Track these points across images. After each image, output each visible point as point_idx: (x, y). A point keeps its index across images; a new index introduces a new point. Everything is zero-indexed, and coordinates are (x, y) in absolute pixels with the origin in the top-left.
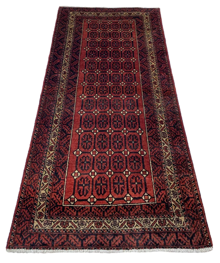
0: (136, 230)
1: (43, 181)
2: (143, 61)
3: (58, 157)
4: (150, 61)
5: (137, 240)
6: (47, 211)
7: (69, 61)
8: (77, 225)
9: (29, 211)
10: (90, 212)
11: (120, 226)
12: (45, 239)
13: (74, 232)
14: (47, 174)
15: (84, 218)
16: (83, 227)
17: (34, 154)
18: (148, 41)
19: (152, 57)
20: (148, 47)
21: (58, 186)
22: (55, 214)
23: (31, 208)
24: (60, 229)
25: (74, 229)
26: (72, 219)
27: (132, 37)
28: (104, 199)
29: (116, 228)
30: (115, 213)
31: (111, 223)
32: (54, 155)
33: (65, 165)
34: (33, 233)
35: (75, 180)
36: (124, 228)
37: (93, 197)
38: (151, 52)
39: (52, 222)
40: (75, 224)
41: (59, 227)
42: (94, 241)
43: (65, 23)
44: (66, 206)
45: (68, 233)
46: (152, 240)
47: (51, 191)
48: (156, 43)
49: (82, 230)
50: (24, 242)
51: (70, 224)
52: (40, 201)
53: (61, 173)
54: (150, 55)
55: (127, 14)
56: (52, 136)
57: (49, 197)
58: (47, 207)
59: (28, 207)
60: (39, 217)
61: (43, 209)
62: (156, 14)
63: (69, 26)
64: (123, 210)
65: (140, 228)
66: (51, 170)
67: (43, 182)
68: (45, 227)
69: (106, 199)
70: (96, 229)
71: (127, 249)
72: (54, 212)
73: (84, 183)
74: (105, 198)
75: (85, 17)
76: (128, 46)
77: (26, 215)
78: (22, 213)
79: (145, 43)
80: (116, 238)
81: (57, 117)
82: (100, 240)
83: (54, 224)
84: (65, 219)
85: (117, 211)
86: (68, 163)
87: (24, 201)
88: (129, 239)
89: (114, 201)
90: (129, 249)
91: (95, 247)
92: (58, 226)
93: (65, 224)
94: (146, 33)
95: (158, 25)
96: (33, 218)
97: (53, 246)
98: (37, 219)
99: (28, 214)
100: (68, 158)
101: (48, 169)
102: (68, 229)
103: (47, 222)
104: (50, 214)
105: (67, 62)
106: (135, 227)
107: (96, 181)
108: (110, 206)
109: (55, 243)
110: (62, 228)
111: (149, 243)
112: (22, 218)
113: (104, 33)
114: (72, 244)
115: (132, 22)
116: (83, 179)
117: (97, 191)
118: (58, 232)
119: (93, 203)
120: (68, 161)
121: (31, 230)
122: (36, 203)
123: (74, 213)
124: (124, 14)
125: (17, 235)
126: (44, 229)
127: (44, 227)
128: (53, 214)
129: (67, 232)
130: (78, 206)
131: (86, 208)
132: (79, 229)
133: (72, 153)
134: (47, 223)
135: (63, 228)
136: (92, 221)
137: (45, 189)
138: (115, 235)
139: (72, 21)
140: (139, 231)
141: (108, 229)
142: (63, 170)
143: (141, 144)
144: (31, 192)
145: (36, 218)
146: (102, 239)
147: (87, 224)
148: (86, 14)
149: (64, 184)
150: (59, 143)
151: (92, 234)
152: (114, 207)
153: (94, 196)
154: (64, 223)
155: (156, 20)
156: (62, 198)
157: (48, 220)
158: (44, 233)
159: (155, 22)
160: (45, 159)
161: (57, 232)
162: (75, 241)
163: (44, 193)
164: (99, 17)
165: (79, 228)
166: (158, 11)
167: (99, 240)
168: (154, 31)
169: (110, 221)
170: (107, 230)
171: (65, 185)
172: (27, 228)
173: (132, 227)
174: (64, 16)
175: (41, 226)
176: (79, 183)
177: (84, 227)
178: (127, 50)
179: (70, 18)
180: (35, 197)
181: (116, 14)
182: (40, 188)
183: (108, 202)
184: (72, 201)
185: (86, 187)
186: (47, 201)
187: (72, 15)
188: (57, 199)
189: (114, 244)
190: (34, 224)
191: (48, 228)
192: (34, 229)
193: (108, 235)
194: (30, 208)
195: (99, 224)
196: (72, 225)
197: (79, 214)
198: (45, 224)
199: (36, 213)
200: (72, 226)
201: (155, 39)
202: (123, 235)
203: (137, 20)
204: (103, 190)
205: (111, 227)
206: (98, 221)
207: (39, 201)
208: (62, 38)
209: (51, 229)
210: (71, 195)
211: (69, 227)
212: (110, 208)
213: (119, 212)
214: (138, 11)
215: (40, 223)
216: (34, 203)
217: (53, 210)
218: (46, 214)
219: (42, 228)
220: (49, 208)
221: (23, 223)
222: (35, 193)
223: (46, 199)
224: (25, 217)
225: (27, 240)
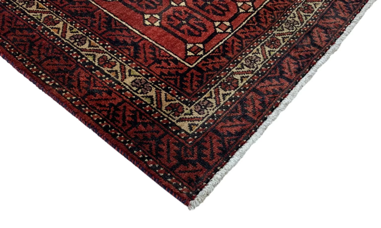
0: (320, 9)
1: (106, 70)
3: (85, 22)
5: (337, 16)
6: (177, 94)
8: (246, 69)
9: (147, 123)
10: (242, 41)
11: (300, 21)
12: (230, 126)
13: (256, 80)
14: (99, 55)
15: (244, 53)
16: (259, 64)
17: (24, 51)
21: (145, 53)
22: (196, 86)
23: (143, 117)
24: (231, 95)
25: (251, 75)
26: (230, 70)
28: (236, 15)
29: (298, 27)
30: (272, 14)
31: (286, 28)
32: (69, 25)
33: (115, 24)
34: (200, 139)
35: (161, 26)
36: (306, 19)
37: (219, 23)
39: (208, 99)
40: (243, 70)
41: (228, 94)
42: (296, 62)
44: (198, 63)
45: (251, 88)
46: (350, 3)
47: (143, 67)
49: (262, 66)
50: (203, 163)
51: (238, 77)
52: (145, 95)
53: (124, 36)
56: (25, 6)
57: (151, 76)
58: (171, 90)
59: (136, 120)
60: (177, 113)
61: (166, 98)
64: (278, 4)
65: (323, 4)
66: (97, 45)
67: (109, 69)
68: (208, 114)
69: (241, 12)
70: (278, 50)
71: (341, 34)
72: (192, 86)
73: (180, 19)
74: (237, 11)
77: (147, 132)
78: (137, 137)
80: (314, 35)
82: (301, 54)
83: (214, 98)
84: (220, 78)
85: (272, 10)
86: (114, 17)
87: (113, 120)
88: (327, 23)
89: (253, 4)
90: (343, 33)
91: (307, 67)
92: (224, 95)
93: (229, 84)
96: (168, 123)
97: (254, 122)
98: (177, 118)
99: (150, 127)
100: (105, 11)
101: (88, 48)
102: (243, 83)
103: (201, 106)
104: (188, 94)
106: (316, 8)
107: (195, 5)
108: (255, 13)
109: (251, 115)
110: (233, 92)
111: (351, 7)
112: (148, 143)
114: (276, 92)
116: (172, 17)
117: (215, 13)
118: (235, 101)
119: (230, 29)
120: (112, 15)
121: (190, 140)
122: (141, 104)
123: (221, 61)
125: (176, 171)
126: (210, 117)
127: (206, 116)
128: (192, 90)
129: (247, 88)
130: (214, 49)
131: (230, 41)
132: (258, 69)
134: (201, 108)
135: (234, 90)
136: (259, 47)
137: (127, 74)
138: (309, 34)
140: (324, 7)
141: (291, 36)
142: (121, 30)
144: (106, 99)
145: (174, 119)
146: (302, 52)
147: (258, 55)
149: (152, 43)
150: (54, 7)
151: (282, 59)
152: (263, 10)
153: (219, 21)
154: (227, 83)
156: (175, 61)
157: (196, 103)
158: (218, 121)
160: (63, 42)
161: (234, 103)
162: (274, 85)
163: (136, 79)
165: (256, 69)
167: (300, 56)
169: (281, 27)
170: (293, 38)
171: (154, 42)
172: (180, 144)
173: (314, 10)
175: (198, 119)
176: (175, 25)
177: (261, 62)
180: (125, 98)
182: (114, 80)
183: (247, 12)
184: (195, 51)
185: (192, 21)
186: (156, 83)
188: (169, 68)
189: (321, 41)
190: (182, 128)
191: (214, 112)
192: (193, 135)
193: (301, 41)
194: (141, 118)
195: (274, 43)
196: (241, 75)
197: (230, 55)
199: (162, 113)
200: (243, 75)
202: (317, 26)
204: (221, 6)
205: (291, 31)
206: (268, 40)
207: (142, 95)
209: (219, 109)
210: (184, 46)
211: (240, 81)
212: (260, 16)
213: (276, 9)
215: (192, 118)
216: (138, 106)
217: (184, 85)
218: (182, 99)
219: (205, 120)
220: (174, 89)
221: (161, 146)
222: (116, 93)
223: (151, 84)
224: (153, 136)
225: (206, 156)
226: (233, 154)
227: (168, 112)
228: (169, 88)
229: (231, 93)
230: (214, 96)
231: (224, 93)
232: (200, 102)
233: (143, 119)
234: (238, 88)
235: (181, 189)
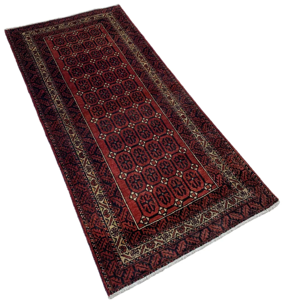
0: (215, 217)
1: (105, 218)
2: (133, 64)
3: (106, 188)
4: (141, 62)
5: (221, 225)
6: (127, 242)
7: (55, 88)
8: (162, 240)
9: (109, 252)
10: (167, 223)
11: (200, 221)
12: (141, 267)
13: (163, 247)
14: (105, 209)
15: (165, 230)
16: (169, 239)
17: (79, 196)
18: (127, 42)
19: (139, 57)
20: (131, 48)
21: (123, 214)
22: (137, 241)
24: (149, 251)
25: (162, 244)
26: (155, 237)
27: (108, 42)
28: (173, 206)
29: (198, 225)
30: (189, 212)
31: (191, 223)
32: (100, 188)
33: (118, 193)
34: (126, 268)
35: (136, 201)
36: (204, 221)
37: (162, 208)
38: (137, 52)
39: (138, 249)
40: (160, 240)
41: (148, 250)
42: (186, 245)
43: (24, 47)
44: (143, 228)
45: (159, 251)
46: (232, 219)
47: (119, 222)
48: (136, 41)
49: (170, 241)
50: (122, 280)
51: (156, 242)
52: (114, 237)
53: (119, 202)
54: (137, 56)
55: (89, 19)
56: (87, 171)
57: (121, 228)
58: (125, 239)
59: (106, 248)
60: (122, 252)
61: (122, 242)
62: (119, 12)
63: (31, 50)
64: (195, 207)
65: (218, 215)
66: (106, 203)
67: (106, 218)
68: (135, 257)
69: (175, 205)
70: (181, 234)
71: (217, 237)
72: (134, 240)
73: (146, 200)
74: (173, 204)
75: (44, 35)
76: (110, 52)
77: (108, 256)
78: (103, 257)
79: (126, 45)
80: (203, 233)
81: (80, 151)
82: (191, 241)
83: (141, 250)
84: (148, 240)
85: (190, 210)
86: (119, 189)
87: (98, 245)
88: (213, 228)
89: (183, 202)
90: (218, 236)
91: (190, 250)
92: (146, 250)
93: (151, 245)
94: (121, 35)
95: (127, 23)
96: (117, 255)
97: (152, 269)
98: (122, 254)
99: (110, 254)
100: (117, 184)
101: (102, 204)
102: (157, 247)
103: (134, 252)
104: (131, 244)
105: (54, 90)
106: (213, 216)
107: (156, 193)
108: (181, 209)
109: (152, 265)
110: (150, 250)
111: (231, 222)
112: (106, 262)
113: (77, 47)
114: (168, 258)
115: (100, 26)
116: (143, 197)
117: (163, 201)
118: (149, 255)
119: (165, 214)
120: (118, 188)
121: (122, 267)
122: (111, 241)
123: (153, 231)
124: (86, 19)
125: (111, 279)
126: (135, 259)
127: (133, 258)
128: (134, 242)
129: (157, 250)
130: (153, 223)
131: (162, 221)
132: (167, 242)
133: (118, 179)
134: (133, 253)
135: (151, 249)
136: (173, 229)
137: (112, 223)
138: (201, 231)
139: (31, 42)
140: (217, 217)
141: (191, 229)
142: (119, 198)
143: (177, 143)
144: (99, 233)
145: (120, 254)
146: (192, 240)
147: (171, 234)
148: (43, 31)
149: (128, 210)
150: (98, 175)
151: (181, 240)
152: (186, 208)
153: (162, 207)
154: (150, 244)
155: (123, 18)
156: (134, 224)
157: (133, 249)
158: (137, 262)
159: (123, 20)
160: (94, 196)
161: (148, 256)
162: (170, 254)
163: (114, 228)
164: (59, 31)
165: (166, 242)
166: (119, 8)
167: (189, 242)
168: (127, 30)
169: (189, 222)
170: (192, 230)
171: (129, 210)
172: (117, 267)
173: (211, 217)
174: (17, 39)
175: (130, 258)
176: (142, 202)
177: (170, 239)
178: (112, 57)
179: (26, 39)
180: (106, 236)
181: (77, 22)
182: (106, 225)
183: (178, 206)
184: (144, 221)
185: (151, 203)
186: (121, 233)
187: (27, 36)
188: (129, 226)
189: (204, 238)
190: (122, 260)
191: (138, 257)
192: (124, 265)
193: (194, 234)
194: (108, 248)
195: (181, 229)
196: (158, 242)
197: (158, 229)
198: (132, 254)
199: (117, 249)
200: (159, 243)
201: (133, 38)
202: (207, 227)
203: (104, 23)
204: (167, 198)
205: (193, 226)
206: (179, 227)
207: (113, 237)
208: (31, 65)
209: (141, 256)
210: (141, 216)
211: (156, 245)
212: (183, 211)
213: (192, 210)
214: (99, 14)
215: (127, 256)
216: (109, 241)
217: (132, 238)
218: (128, 245)
219: (132, 259)
220: (127, 239)
221: (110, 265)
222: (104, 232)
223: (119, 232)
224: (109, 259)
225: (125, 277)
226: (136, 281)
227: (120, 250)
228: (125, 237)
229: (149, 250)
231: (147, 249)
232: (134, 249)
233: (109, 249)
234: (153, 249)
235: (109, 288)
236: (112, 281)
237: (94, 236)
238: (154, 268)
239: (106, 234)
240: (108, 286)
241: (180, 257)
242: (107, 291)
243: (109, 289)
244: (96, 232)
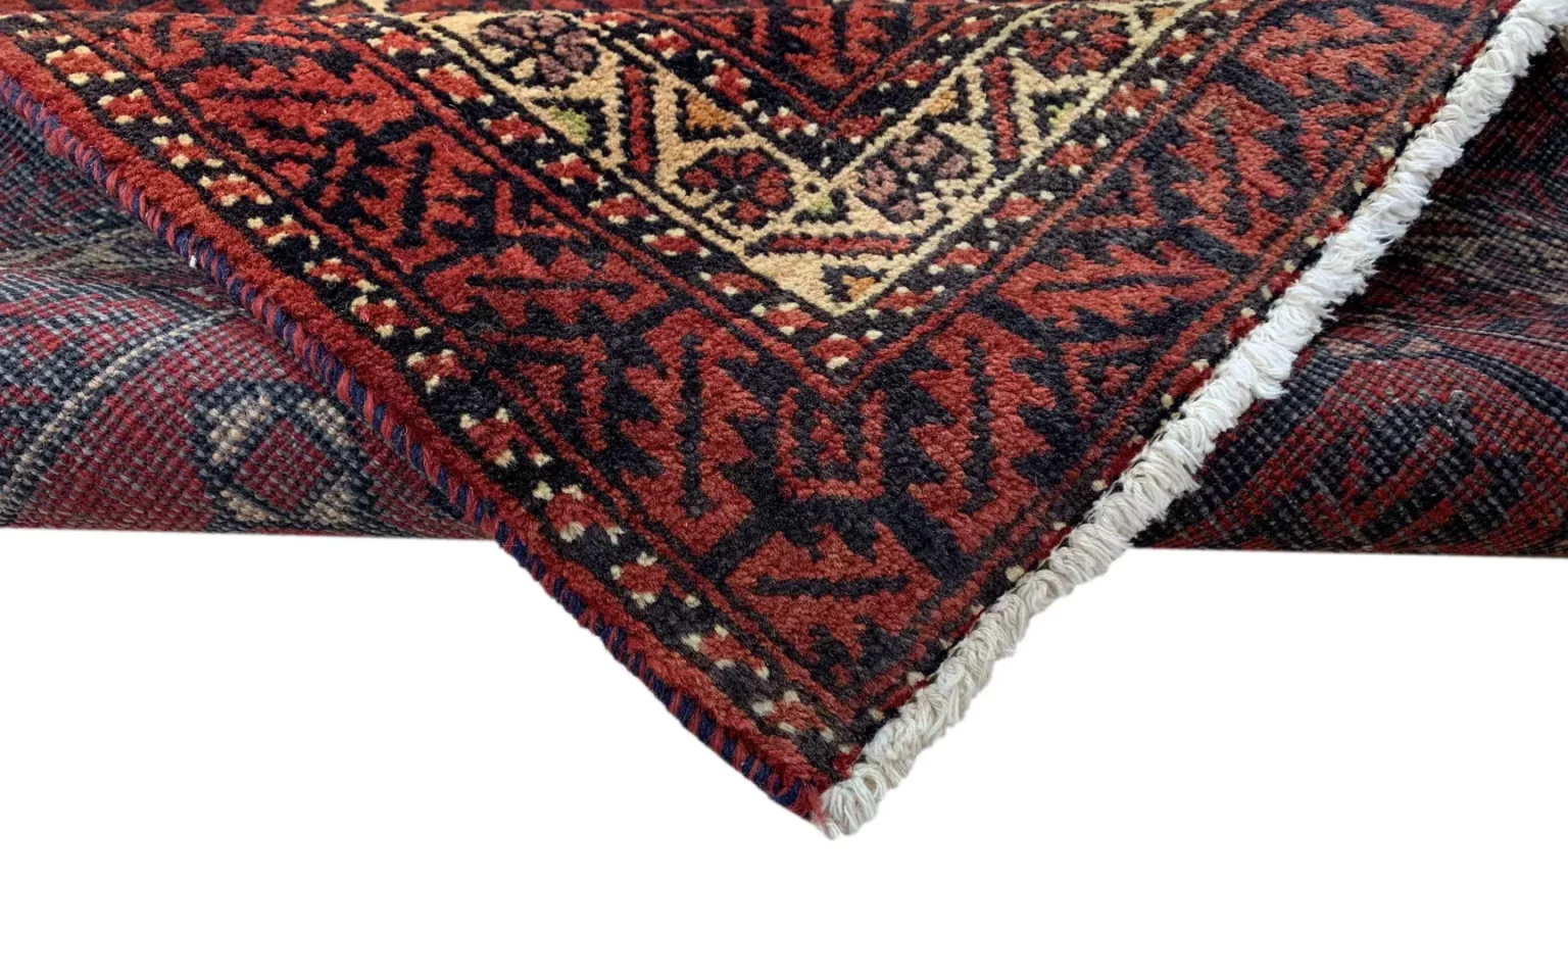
6: (750, 94)
12: (1092, 285)
22: (868, 46)
23: (536, 211)
24: (1086, 105)
34: (901, 345)
39: (943, 128)
41: (1067, 97)
45: (1211, 58)
52: (558, 93)
58: (712, 70)
60: (749, 210)
68: (949, 221)
72: (841, 45)
83: (982, 121)
92: (1041, 102)
93: (1071, 35)
96: (689, 254)
97: (1245, 266)
98: (750, 234)
103: (901, 173)
104: (821, 94)
109: (1217, 231)
110: (1098, 86)
114: (1362, 92)
118: (1115, 144)
121: (839, 349)
122: (528, 142)
126: (958, 237)
127: (932, 231)
128: (845, 65)
129: (1186, 58)
134: (902, 182)
135: (1105, 70)
144: (314, 96)
145: (734, 239)
154: (1055, 33)
158: (1008, 259)
161: (1103, 156)
175: (888, 247)
180: (431, 101)
186: (627, 29)
190: (785, 284)
192: (855, 324)
194: (519, 214)
198: (894, 200)
199: (656, 199)
207: (538, 92)
209: (1014, 188)
211: (1136, 23)
215: (843, 238)
216: (506, 150)
217: (797, 39)
218: (782, 123)
219: (926, 249)
220: (732, 63)
221: (642, 380)
222: (376, 70)
223: (594, 34)
224: (597, 309)
225: (935, 474)
227: (696, 200)
228: (702, 54)
229: (1084, 93)
230: (979, 105)
231: (1045, 87)
232: (891, 145)
233: (538, 222)
234: (1128, 62)
235: (764, 708)
236: (763, 604)
237: (239, 143)
238: (1264, 247)
239: (414, 87)
240: (739, 688)
241: (1491, 28)
242: (753, 750)
243: (767, 726)
244: (250, 95)
